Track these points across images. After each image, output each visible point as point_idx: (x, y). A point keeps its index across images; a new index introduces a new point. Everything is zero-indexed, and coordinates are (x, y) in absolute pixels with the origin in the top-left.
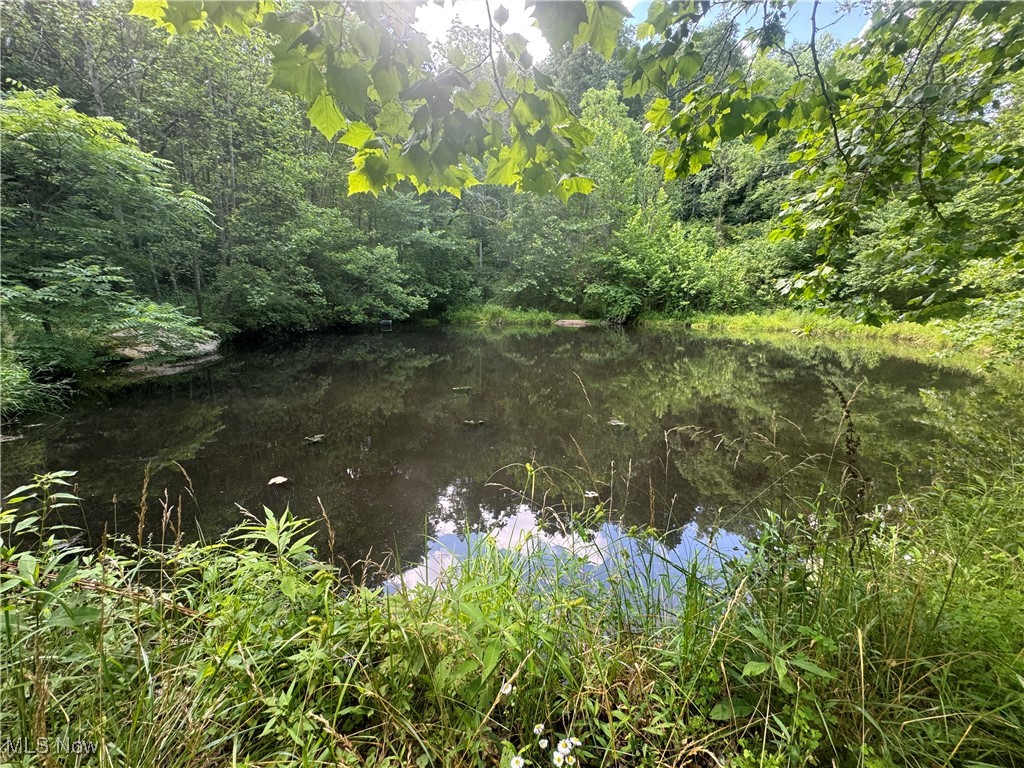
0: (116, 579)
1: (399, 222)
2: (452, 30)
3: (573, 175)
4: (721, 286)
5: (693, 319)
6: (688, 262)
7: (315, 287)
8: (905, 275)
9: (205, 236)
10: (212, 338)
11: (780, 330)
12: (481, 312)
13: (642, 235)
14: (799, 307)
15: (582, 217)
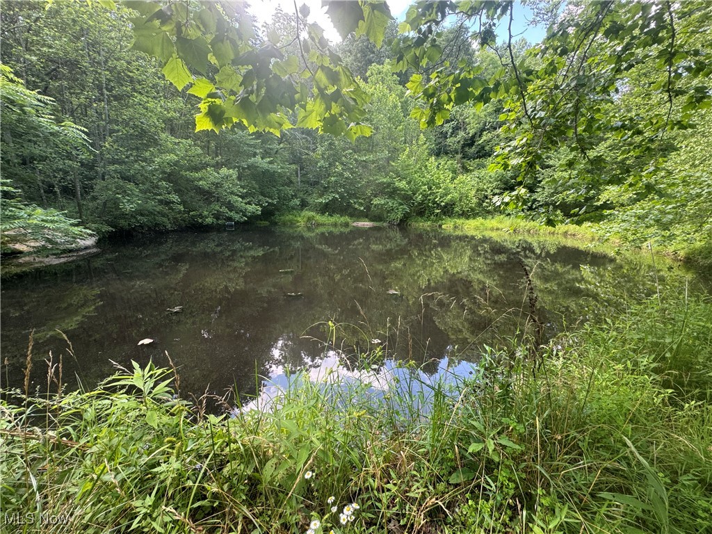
0: (8, 424)
1: (239, 152)
2: (276, 15)
3: (358, 124)
4: (460, 200)
5: (443, 222)
6: (439, 184)
7: (175, 198)
8: (570, 194)
9: (83, 157)
10: (91, 235)
11: (498, 229)
12: (300, 216)
13: (409, 165)
14: (509, 214)
15: (369, 151)
